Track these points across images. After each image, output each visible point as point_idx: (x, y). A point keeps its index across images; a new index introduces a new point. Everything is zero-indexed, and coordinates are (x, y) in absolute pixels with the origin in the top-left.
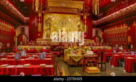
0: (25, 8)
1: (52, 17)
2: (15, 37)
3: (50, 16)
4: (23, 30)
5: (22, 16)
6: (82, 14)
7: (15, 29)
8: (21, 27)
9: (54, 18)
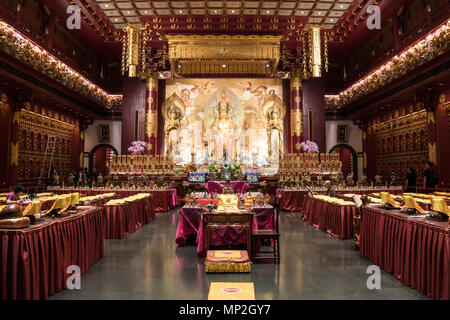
0: (110, 65)
1: (193, 90)
2: (82, 154)
3: (185, 86)
4: (105, 134)
5: (99, 90)
6: (287, 76)
7: (82, 129)
8: (100, 125)
9: (197, 91)
